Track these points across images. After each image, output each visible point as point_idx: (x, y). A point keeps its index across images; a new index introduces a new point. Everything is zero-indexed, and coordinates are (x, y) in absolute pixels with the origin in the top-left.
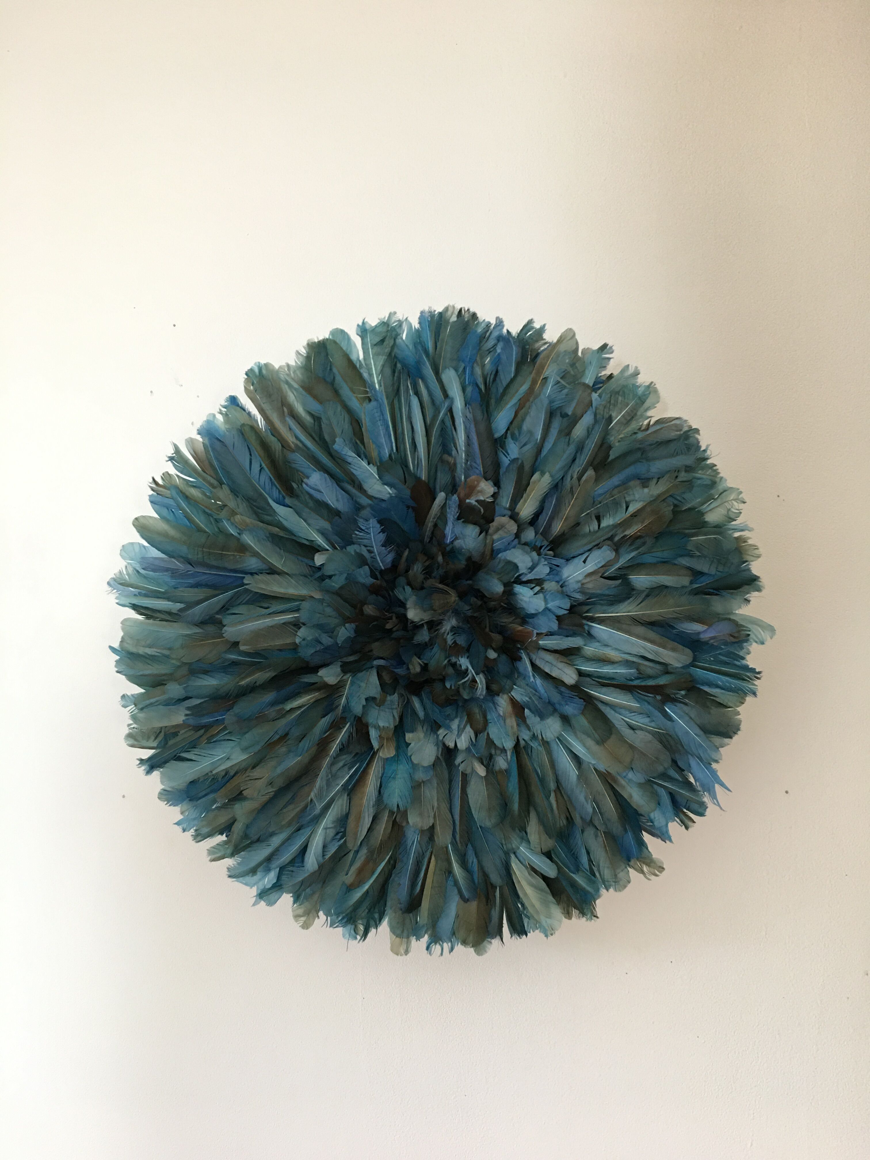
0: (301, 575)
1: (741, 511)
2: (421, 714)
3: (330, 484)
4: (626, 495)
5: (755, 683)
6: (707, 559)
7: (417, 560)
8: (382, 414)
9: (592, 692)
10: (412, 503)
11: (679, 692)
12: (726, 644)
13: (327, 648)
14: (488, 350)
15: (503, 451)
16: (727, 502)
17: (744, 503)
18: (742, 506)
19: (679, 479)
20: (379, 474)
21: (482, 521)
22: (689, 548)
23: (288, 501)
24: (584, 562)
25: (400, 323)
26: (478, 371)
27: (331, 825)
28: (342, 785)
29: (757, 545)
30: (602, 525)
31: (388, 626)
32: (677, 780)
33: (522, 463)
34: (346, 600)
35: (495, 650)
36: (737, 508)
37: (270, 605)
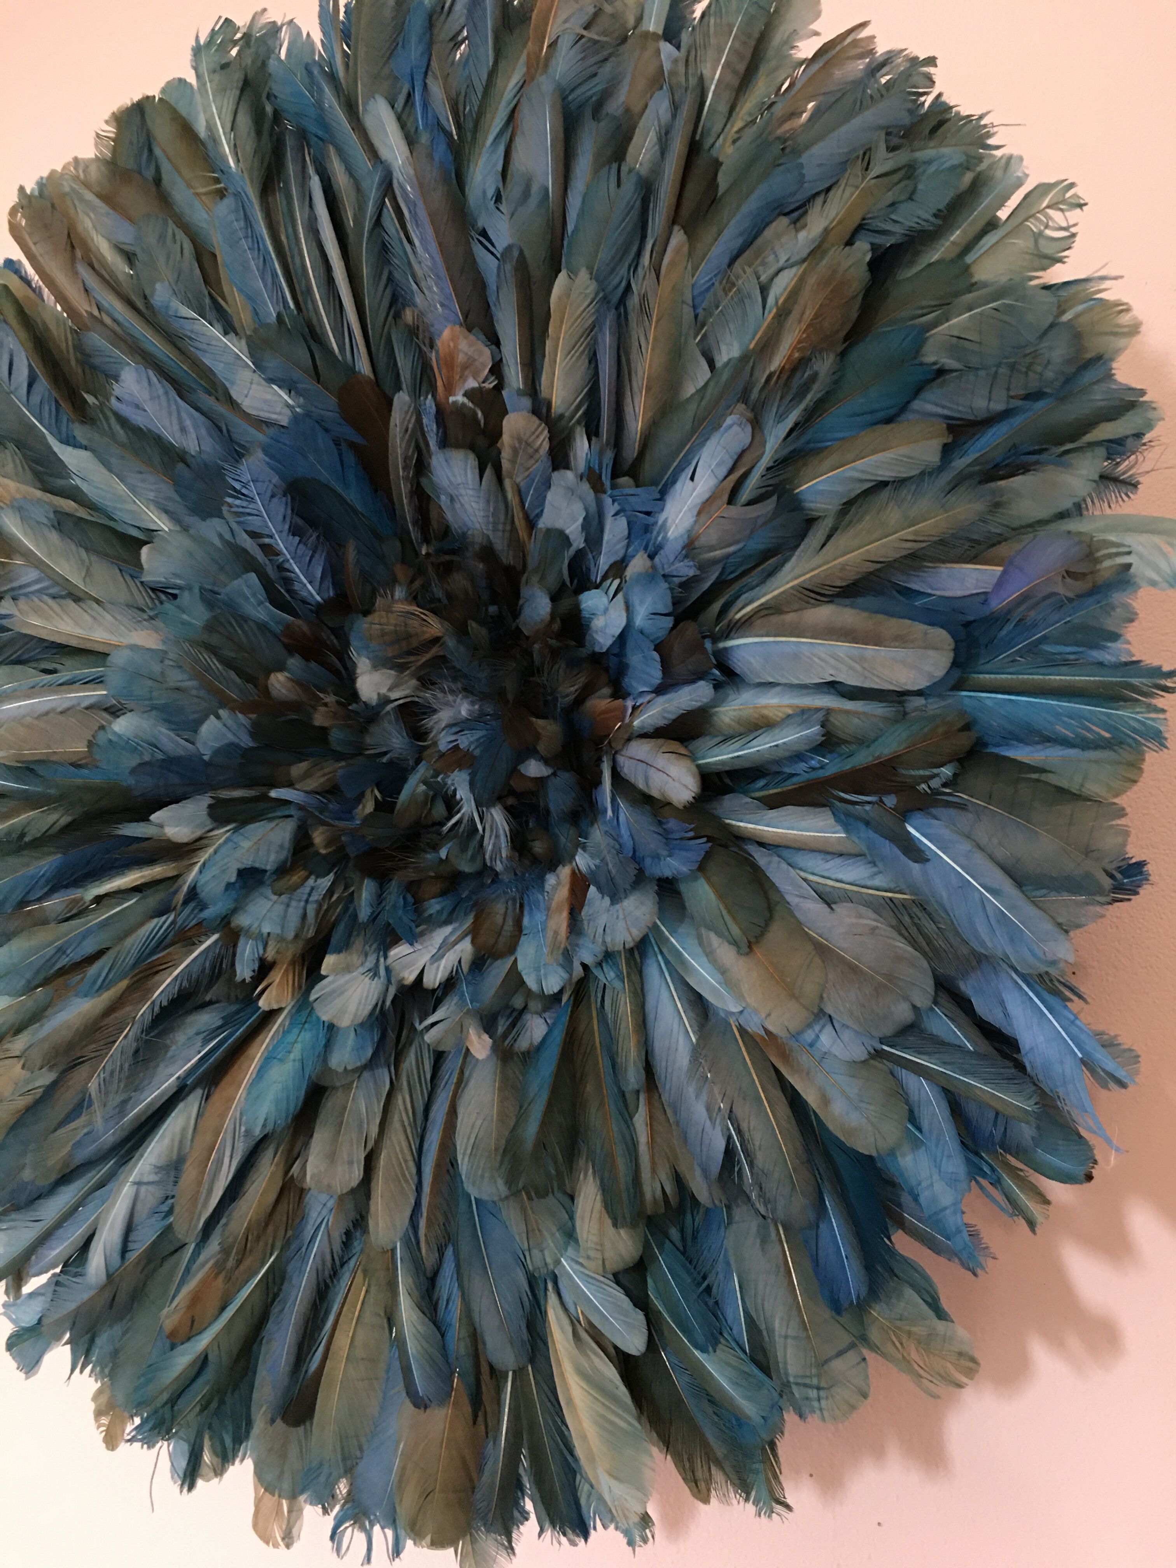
0: (129, 606)
1: (1073, 230)
2: (364, 913)
3: (161, 391)
4: (760, 269)
5: (1159, 702)
6: (982, 373)
7: (395, 581)
8: (248, 222)
9: (742, 824)
10: (349, 433)
11: (935, 771)
12: (1061, 604)
13: (171, 763)
14: (452, 39)
15: (481, 239)
16: (1033, 216)
17: (1081, 206)
18: (1074, 215)
19: (876, 170)
20: (252, 356)
21: (481, 442)
22: (930, 358)
23: (80, 432)
24: (692, 479)
25: (274, 29)
26: (437, 91)
27: (152, 1178)
28: (178, 1078)
29: (1125, 300)
30: (719, 364)
31: (320, 719)
32: (961, 1048)
33: (521, 253)
34: (228, 664)
35: (546, 762)
36: (1064, 224)
37: (58, 666)
